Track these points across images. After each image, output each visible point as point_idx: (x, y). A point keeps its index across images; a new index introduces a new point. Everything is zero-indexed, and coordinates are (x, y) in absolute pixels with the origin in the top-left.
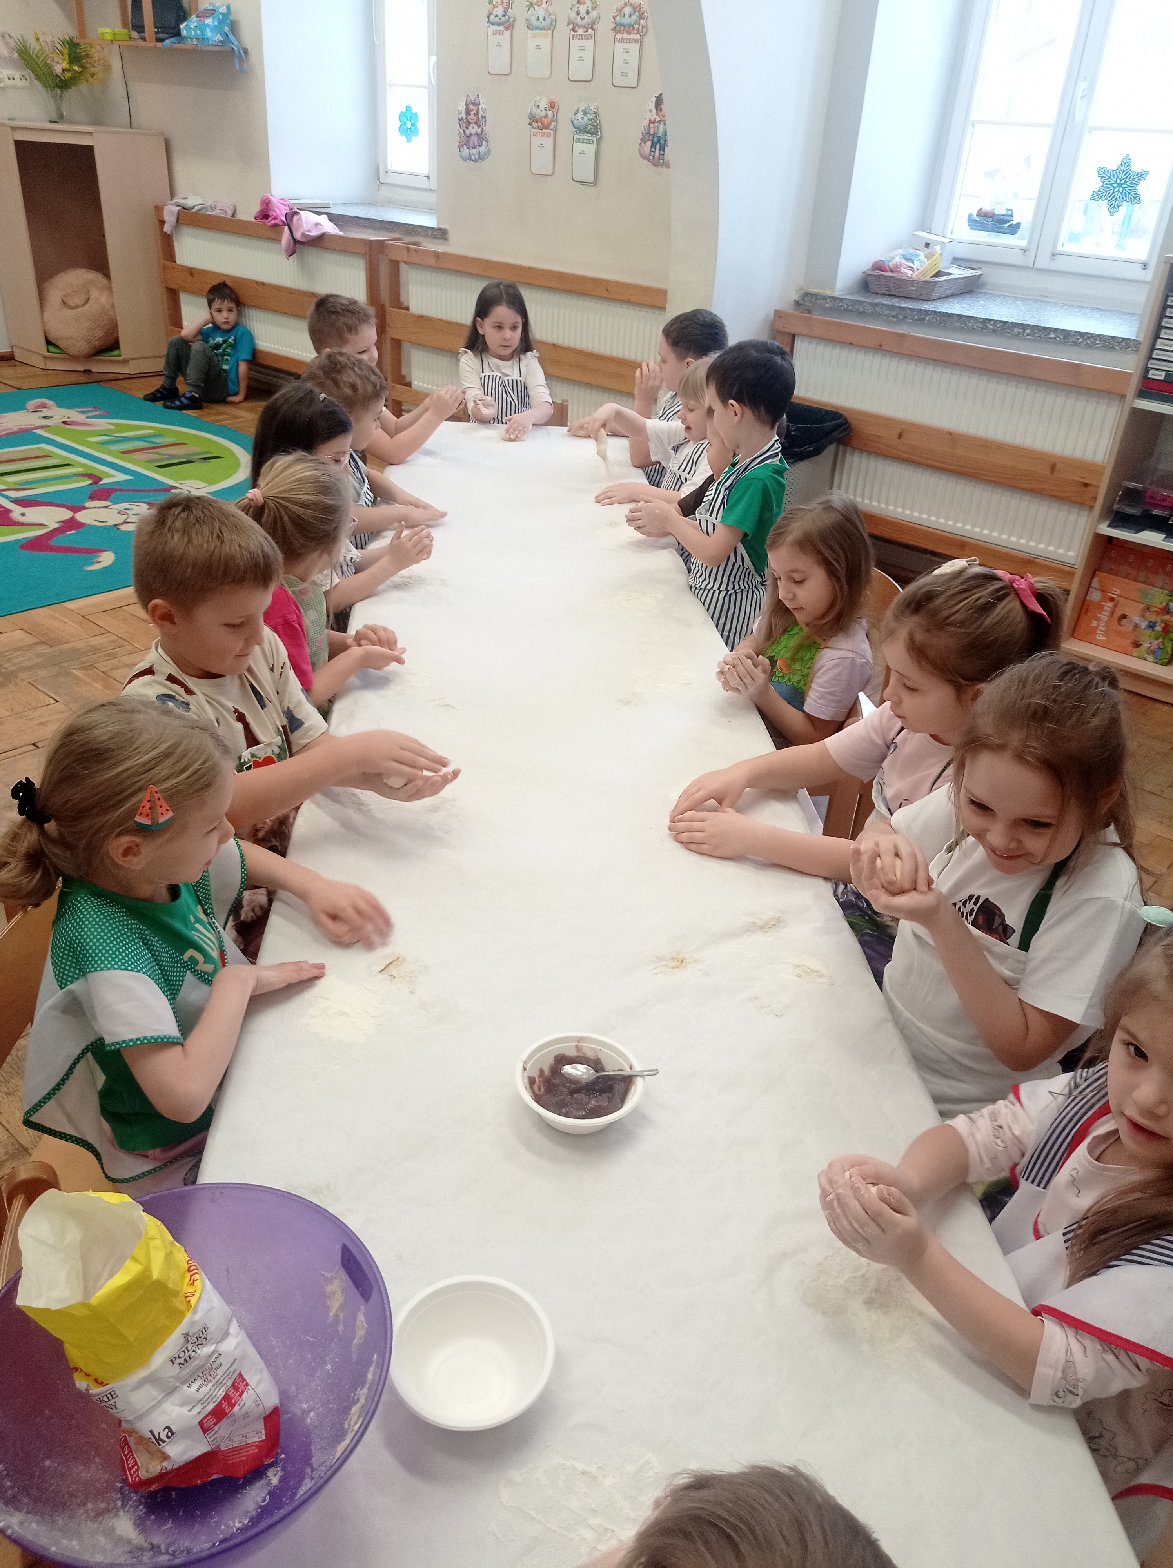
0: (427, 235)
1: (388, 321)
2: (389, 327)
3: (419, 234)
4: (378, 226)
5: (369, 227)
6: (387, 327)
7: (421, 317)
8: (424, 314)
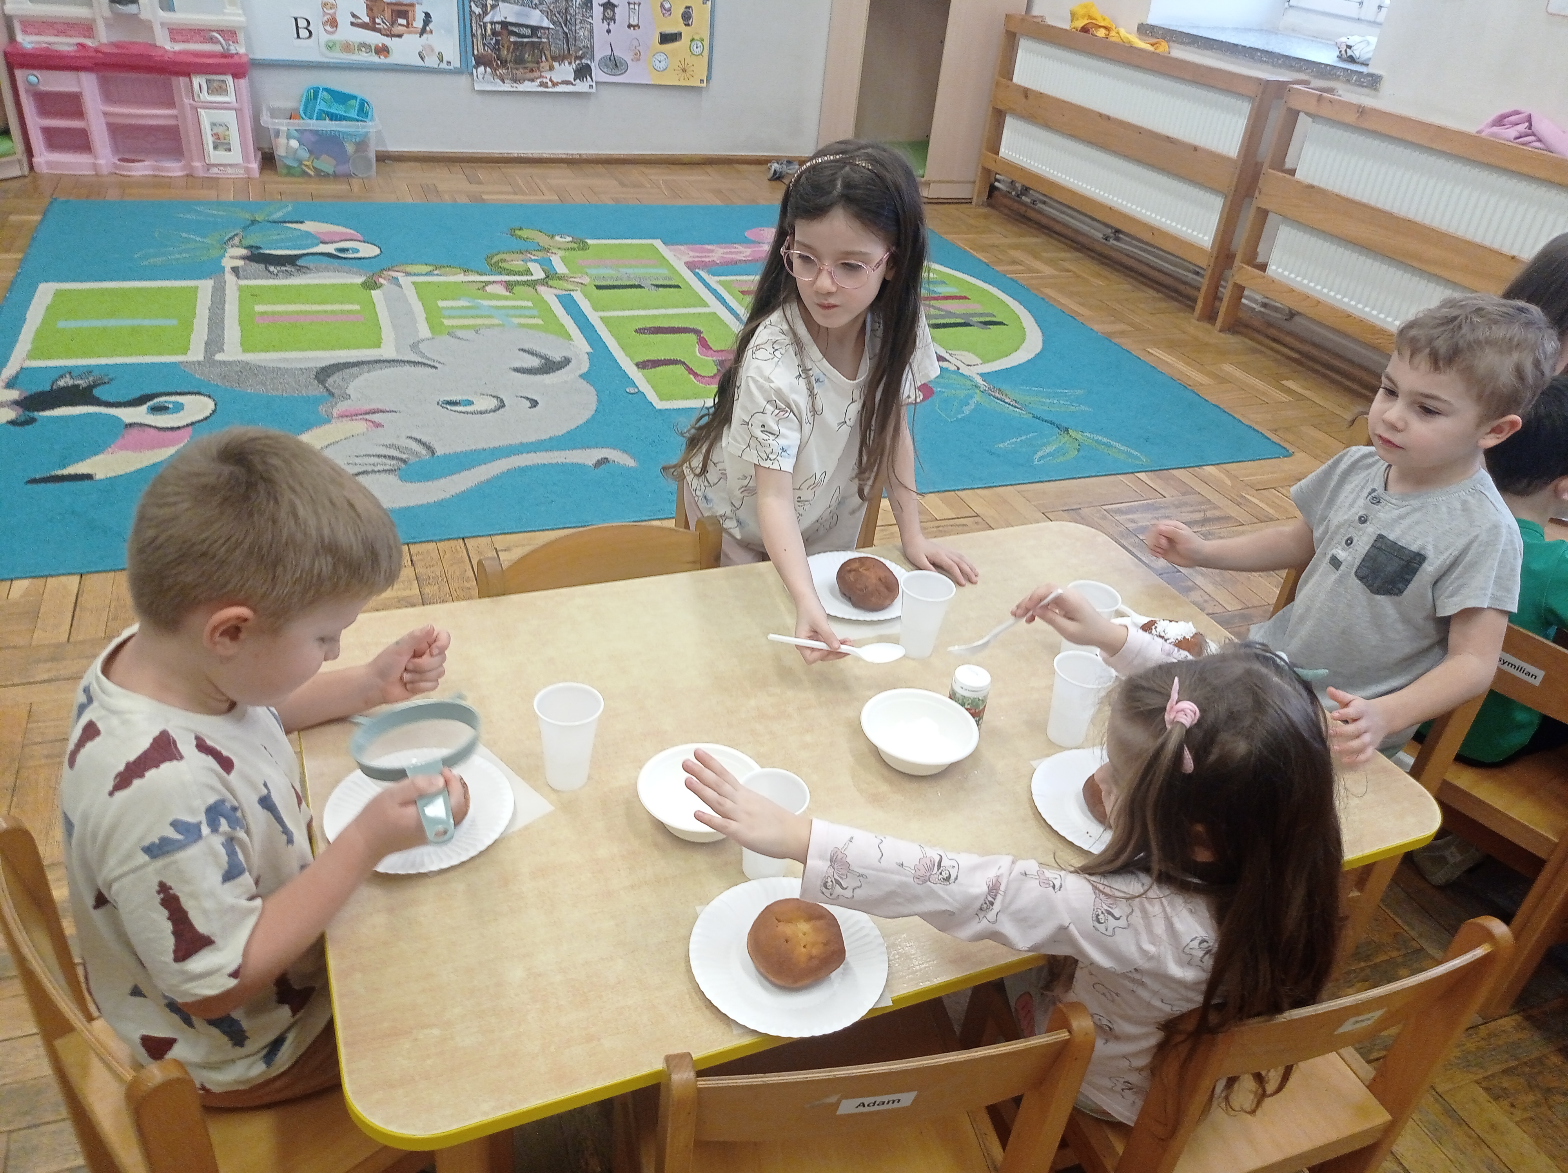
0: (1348, 81)
1: (1260, 183)
2: (1260, 193)
3: (1337, 78)
4: (1280, 62)
5: (1268, 62)
6: (1257, 192)
7: (1312, 187)
8: (1315, 183)
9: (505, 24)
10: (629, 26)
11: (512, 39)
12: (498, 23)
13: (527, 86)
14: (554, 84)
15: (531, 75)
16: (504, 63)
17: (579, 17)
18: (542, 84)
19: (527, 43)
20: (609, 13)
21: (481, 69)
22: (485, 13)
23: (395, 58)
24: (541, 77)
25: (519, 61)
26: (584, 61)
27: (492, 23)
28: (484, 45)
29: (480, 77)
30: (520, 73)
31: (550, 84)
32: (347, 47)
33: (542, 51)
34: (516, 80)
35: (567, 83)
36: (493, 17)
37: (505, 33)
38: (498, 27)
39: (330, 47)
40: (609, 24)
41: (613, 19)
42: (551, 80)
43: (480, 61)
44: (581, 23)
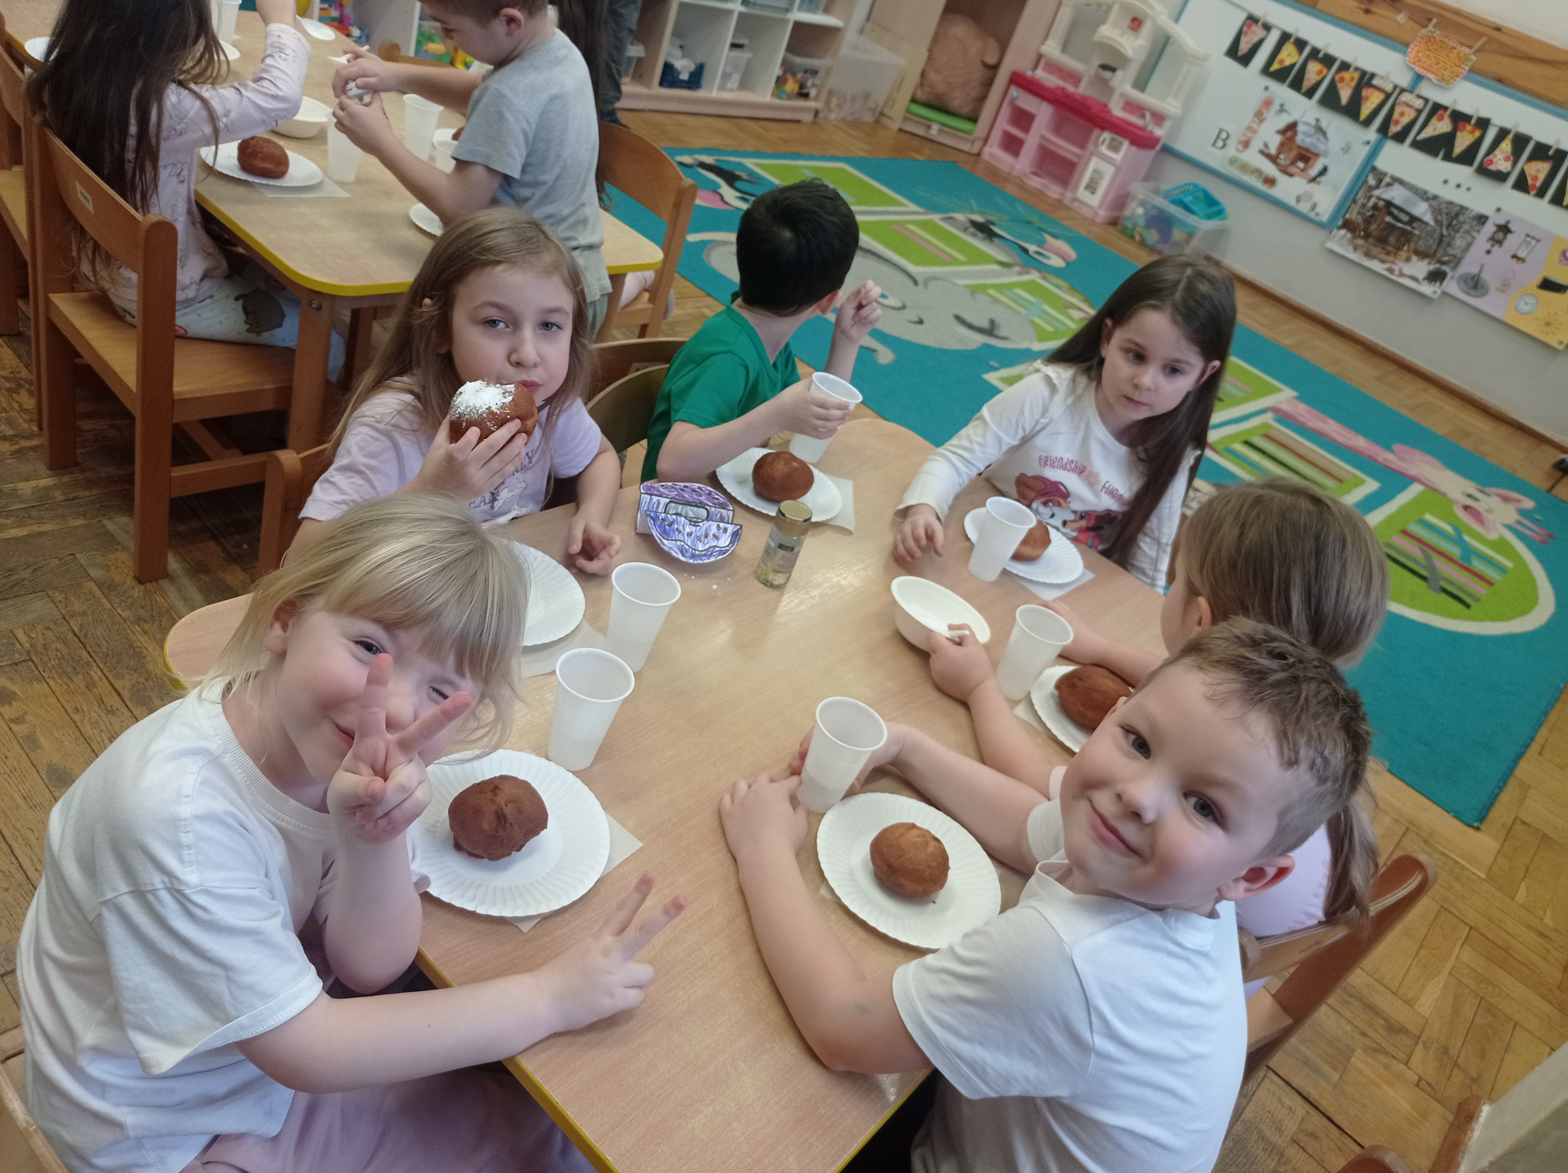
9: (1389, 204)
10: (1515, 257)
11: (1388, 219)
12: (1383, 200)
13: (1375, 265)
14: (1402, 275)
15: (1384, 257)
16: (1367, 236)
17: (1466, 227)
18: (1391, 270)
19: (1398, 228)
20: (1500, 235)
21: (1343, 232)
22: (1377, 187)
23: (1276, 192)
24: (1393, 262)
25: (1382, 241)
26: (1445, 268)
27: (1379, 198)
28: (1359, 213)
29: (1337, 238)
30: (1375, 250)
31: (1397, 272)
32: (1245, 168)
33: (1408, 241)
34: (1368, 254)
35: (1414, 279)
36: (1382, 193)
37: (1385, 210)
38: (1381, 204)
39: (1233, 161)
40: (1493, 245)
41: (1500, 243)
42: (1400, 270)
43: (1348, 225)
44: (1464, 232)
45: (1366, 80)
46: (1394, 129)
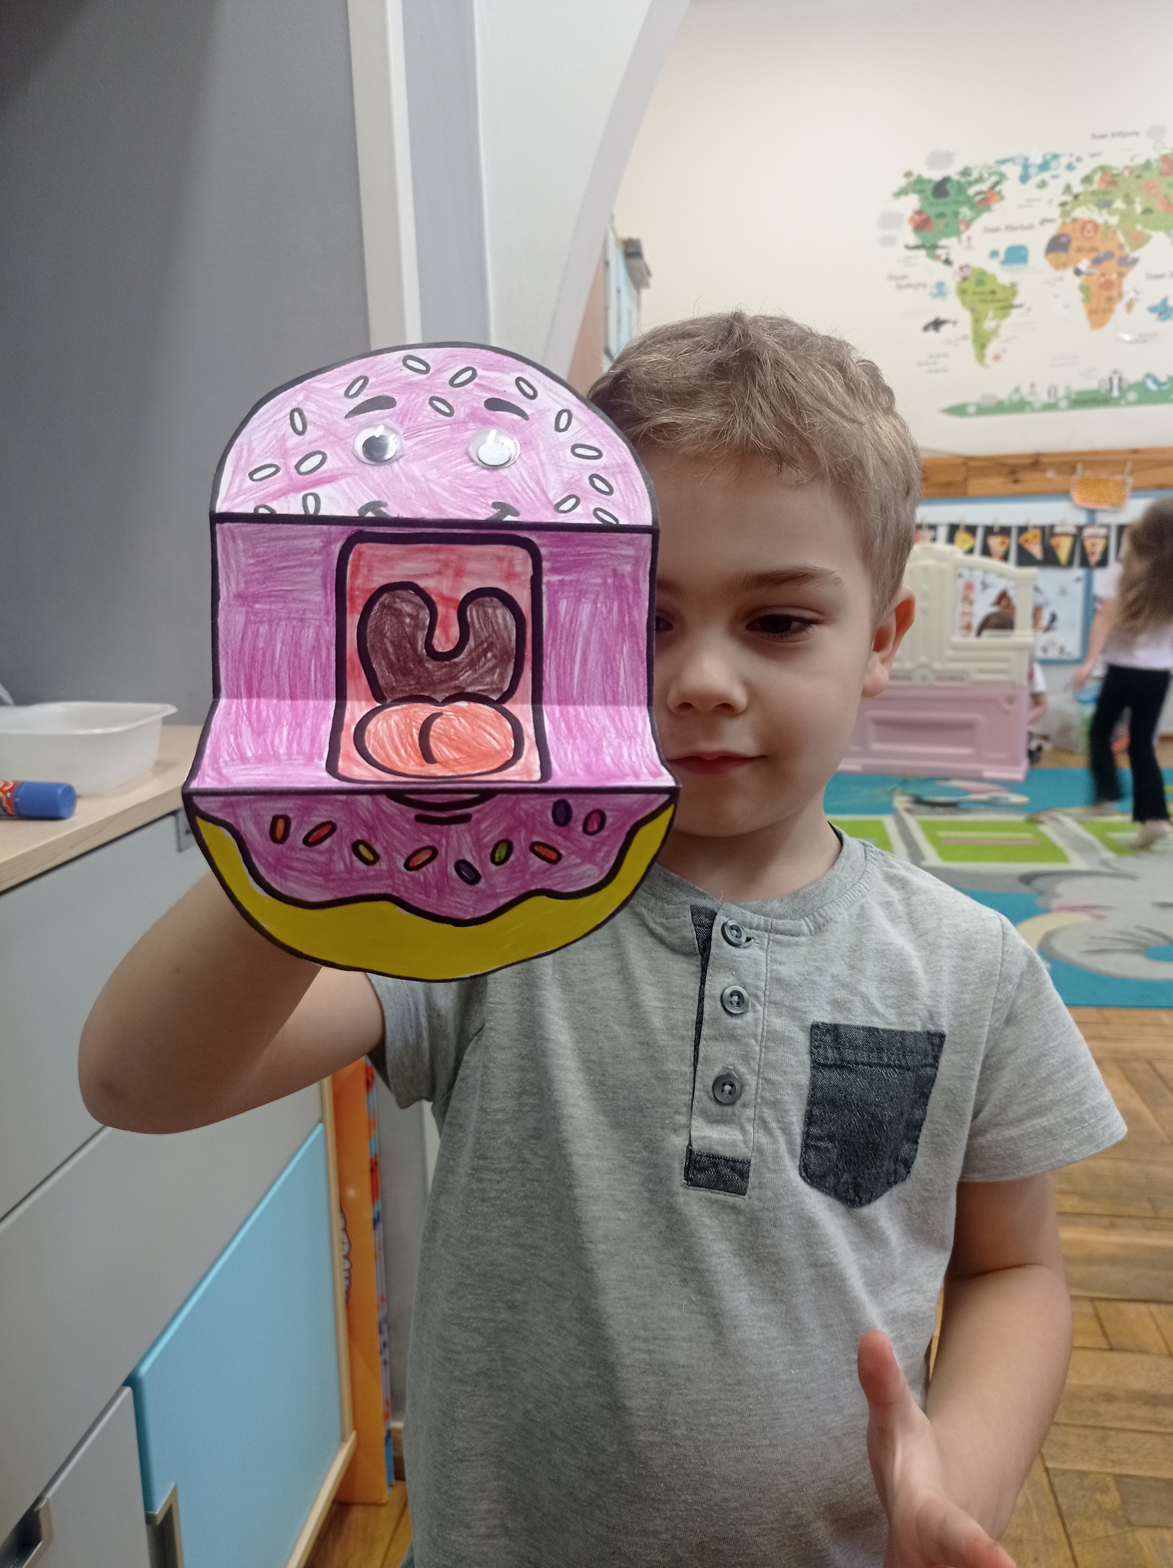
45: (1047, 533)
46: (1094, 559)
